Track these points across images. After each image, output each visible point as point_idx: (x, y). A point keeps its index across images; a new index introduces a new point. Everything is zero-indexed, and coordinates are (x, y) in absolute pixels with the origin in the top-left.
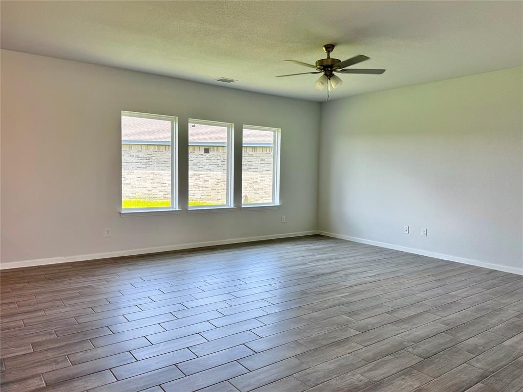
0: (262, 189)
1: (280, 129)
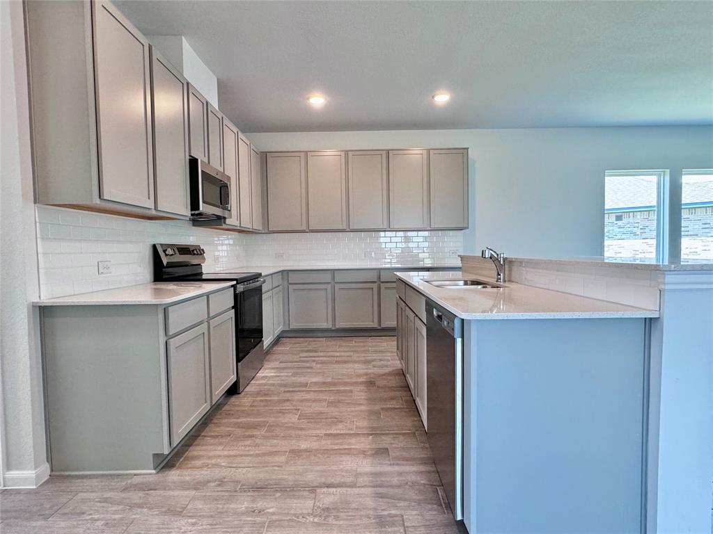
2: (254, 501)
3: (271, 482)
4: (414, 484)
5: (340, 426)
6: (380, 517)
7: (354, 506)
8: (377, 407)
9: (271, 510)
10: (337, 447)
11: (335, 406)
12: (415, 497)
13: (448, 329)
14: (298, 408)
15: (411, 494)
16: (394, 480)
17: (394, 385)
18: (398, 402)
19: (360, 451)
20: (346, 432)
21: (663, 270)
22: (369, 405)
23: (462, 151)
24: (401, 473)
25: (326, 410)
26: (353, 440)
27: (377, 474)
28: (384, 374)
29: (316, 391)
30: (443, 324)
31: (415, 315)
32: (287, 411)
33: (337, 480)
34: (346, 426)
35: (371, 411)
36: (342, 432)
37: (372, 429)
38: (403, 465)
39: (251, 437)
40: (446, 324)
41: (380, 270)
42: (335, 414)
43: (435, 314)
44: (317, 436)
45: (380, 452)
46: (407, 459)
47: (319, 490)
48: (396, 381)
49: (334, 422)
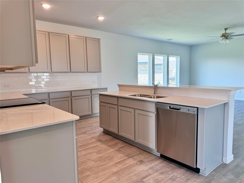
0: (141, 81)
1: (179, 57)
4: (164, 166)
5: (115, 159)
7: (160, 179)
10: (126, 166)
11: (101, 153)
12: (169, 170)
13: (188, 112)
14: (88, 158)
15: (168, 169)
16: (158, 167)
17: (109, 139)
18: (120, 144)
19: (135, 164)
20: (121, 160)
21: (230, 91)
22: (112, 148)
23: (98, 40)
24: (156, 165)
25: (100, 155)
26: (128, 162)
27: (151, 168)
28: (99, 136)
29: (83, 150)
30: (181, 111)
31: (135, 109)
32: (85, 161)
33: (144, 175)
34: (117, 158)
35: (116, 150)
36: (119, 161)
37: (127, 156)
38: (153, 163)
39: (88, 176)
40: (186, 111)
41: (71, 92)
42: (106, 155)
43: (168, 108)
44: (113, 165)
45: (141, 162)
46: (152, 160)
47: (144, 180)
48: (107, 137)
49: (111, 158)
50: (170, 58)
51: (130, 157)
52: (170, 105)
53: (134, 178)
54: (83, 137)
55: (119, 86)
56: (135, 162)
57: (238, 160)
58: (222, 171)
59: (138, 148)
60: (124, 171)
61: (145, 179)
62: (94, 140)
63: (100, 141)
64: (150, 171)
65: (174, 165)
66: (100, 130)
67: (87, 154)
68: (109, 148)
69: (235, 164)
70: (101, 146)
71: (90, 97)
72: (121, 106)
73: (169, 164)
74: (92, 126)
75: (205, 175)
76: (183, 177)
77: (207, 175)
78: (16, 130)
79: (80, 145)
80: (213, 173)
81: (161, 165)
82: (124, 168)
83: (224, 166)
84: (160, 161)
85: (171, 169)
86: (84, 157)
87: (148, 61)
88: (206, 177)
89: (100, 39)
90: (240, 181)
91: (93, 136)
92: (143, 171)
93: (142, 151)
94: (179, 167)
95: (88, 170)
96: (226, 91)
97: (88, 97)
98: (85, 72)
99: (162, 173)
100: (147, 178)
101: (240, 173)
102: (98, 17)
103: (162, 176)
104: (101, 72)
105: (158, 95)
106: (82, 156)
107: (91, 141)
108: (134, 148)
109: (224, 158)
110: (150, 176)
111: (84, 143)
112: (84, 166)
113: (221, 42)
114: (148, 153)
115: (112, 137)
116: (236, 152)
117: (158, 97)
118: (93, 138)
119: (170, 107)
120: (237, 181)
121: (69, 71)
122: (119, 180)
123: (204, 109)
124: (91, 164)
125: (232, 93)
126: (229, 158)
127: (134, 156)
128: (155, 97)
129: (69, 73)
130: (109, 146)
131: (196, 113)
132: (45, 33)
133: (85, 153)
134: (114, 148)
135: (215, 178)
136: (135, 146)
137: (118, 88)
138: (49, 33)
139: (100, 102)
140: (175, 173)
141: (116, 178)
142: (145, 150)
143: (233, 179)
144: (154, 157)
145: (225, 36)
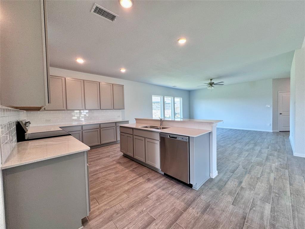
1: (182, 98)
2: (136, 210)
3: (133, 202)
4: (166, 183)
5: (128, 178)
6: (170, 194)
7: (161, 195)
8: (131, 169)
9: (145, 209)
10: (136, 184)
11: (118, 173)
12: (170, 186)
13: (182, 140)
14: (106, 179)
15: (168, 185)
16: (161, 184)
17: (127, 161)
18: (135, 165)
19: (144, 182)
20: (133, 179)
21: (213, 123)
22: (128, 169)
23: (122, 86)
24: (160, 182)
25: (117, 175)
26: (138, 180)
27: (156, 185)
28: (119, 159)
29: (104, 171)
30: (177, 139)
31: (145, 138)
32: (104, 181)
33: (149, 192)
34: (130, 177)
35: (130, 171)
36: (132, 179)
37: (138, 175)
38: (158, 180)
39: (104, 195)
40: (180, 139)
41: (100, 124)
42: (122, 175)
43: (169, 137)
44: (126, 184)
45: (149, 180)
46: (157, 178)
47: (148, 197)
48: (126, 160)
49: (125, 178)
50: (175, 99)
51: (140, 176)
52: (170, 135)
53: (141, 195)
54: (106, 160)
55: (136, 119)
56: (144, 180)
57: (221, 175)
58: (209, 185)
59: (148, 168)
60: (134, 189)
61: (150, 196)
62: (115, 162)
63: (119, 163)
64: (155, 188)
65: (174, 181)
66: (120, 154)
67: (106, 175)
68: (125, 169)
69: (218, 179)
70: (119, 167)
71: (115, 128)
72: (135, 135)
73: (170, 180)
74: (115, 151)
75: (196, 189)
76: (180, 191)
77: (198, 189)
78: (23, 163)
79: (103, 167)
80: (203, 187)
81: (164, 182)
82: (134, 186)
83: (211, 180)
84: (163, 178)
85: (171, 185)
86: (104, 177)
87: (160, 101)
88: (197, 191)
89: (123, 85)
90: (222, 193)
91: (114, 159)
92: (149, 188)
93: (150, 171)
94: (177, 183)
95: (105, 189)
96: (210, 123)
97: (113, 128)
98: (112, 109)
99: (163, 189)
100: (151, 195)
101: (222, 186)
102: (120, 70)
103: (163, 192)
104: (124, 109)
105: (163, 126)
106: (103, 176)
107: (112, 164)
108: (145, 168)
109: (210, 174)
110: (154, 193)
111: (106, 165)
112: (102, 186)
113: (208, 88)
114: (155, 172)
115: (129, 160)
116: (219, 168)
117: (163, 128)
118: (114, 161)
119: (170, 136)
120: (220, 193)
121: (99, 108)
122: (128, 198)
123: (194, 137)
124: (108, 183)
125: (214, 124)
126: (214, 174)
127: (144, 175)
128: (161, 128)
129: (100, 110)
130: (125, 167)
131: (188, 141)
132: (80, 80)
133: (105, 174)
134: (129, 168)
135: (204, 191)
136: (145, 166)
137: (135, 122)
138: (84, 80)
139: (121, 132)
140: (174, 189)
141: (127, 195)
142: (153, 169)
143: (217, 192)
144: (159, 175)
145: (211, 84)
